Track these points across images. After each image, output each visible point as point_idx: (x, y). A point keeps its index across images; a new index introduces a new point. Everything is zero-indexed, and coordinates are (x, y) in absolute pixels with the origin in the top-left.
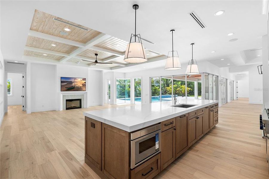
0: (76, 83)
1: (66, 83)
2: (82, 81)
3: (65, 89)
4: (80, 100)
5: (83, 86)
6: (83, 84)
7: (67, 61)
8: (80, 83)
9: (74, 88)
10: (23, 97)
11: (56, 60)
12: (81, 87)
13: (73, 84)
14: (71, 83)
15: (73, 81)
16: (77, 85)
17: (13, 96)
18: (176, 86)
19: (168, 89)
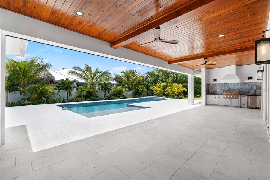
18: (165, 85)
19: (155, 88)
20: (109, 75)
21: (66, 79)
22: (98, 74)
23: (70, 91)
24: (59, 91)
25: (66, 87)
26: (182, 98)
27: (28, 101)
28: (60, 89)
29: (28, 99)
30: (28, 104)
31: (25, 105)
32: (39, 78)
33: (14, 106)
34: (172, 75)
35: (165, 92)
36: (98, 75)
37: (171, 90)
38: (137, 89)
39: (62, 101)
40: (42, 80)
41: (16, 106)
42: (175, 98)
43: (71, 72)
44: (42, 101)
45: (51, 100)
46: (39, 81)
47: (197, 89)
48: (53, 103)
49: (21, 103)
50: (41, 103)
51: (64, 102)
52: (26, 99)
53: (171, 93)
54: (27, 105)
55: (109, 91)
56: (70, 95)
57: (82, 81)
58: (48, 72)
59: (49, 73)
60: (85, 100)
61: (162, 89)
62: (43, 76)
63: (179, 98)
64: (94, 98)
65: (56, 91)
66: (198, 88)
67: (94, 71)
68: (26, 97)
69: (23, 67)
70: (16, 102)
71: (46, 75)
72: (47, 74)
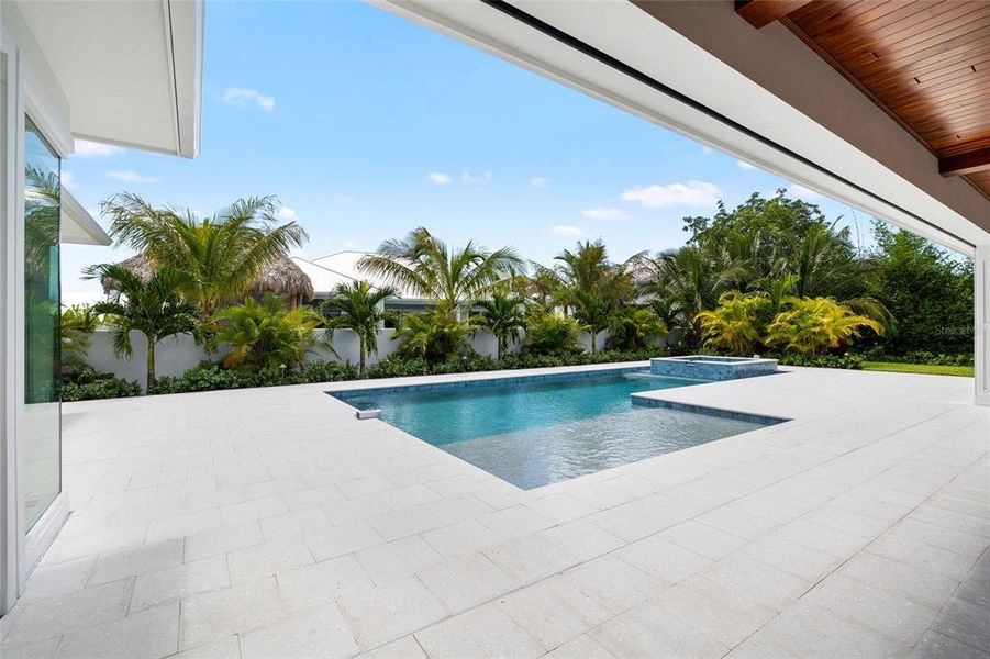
18: (762, 305)
19: (711, 319)
20: (513, 266)
21: (356, 284)
22: (471, 263)
23: (370, 335)
24: (330, 335)
25: (356, 318)
26: (856, 367)
27: (222, 373)
28: (333, 326)
29: (221, 366)
30: (219, 386)
31: (208, 389)
32: (258, 285)
33: (169, 393)
34: (782, 259)
35: (764, 334)
36: (470, 269)
37: (794, 327)
38: (627, 325)
39: (343, 374)
40: (269, 289)
41: (178, 391)
42: (819, 366)
43: (369, 262)
44: (270, 373)
45: (302, 369)
46: (259, 293)
47: (917, 321)
48: (311, 381)
49: (196, 382)
50: (268, 380)
51: (351, 377)
52: (214, 364)
53: (796, 342)
54: (216, 389)
55: (515, 334)
56: (369, 350)
57: (409, 293)
58: (289, 262)
59: (292, 262)
60: (431, 372)
61: (747, 324)
62: (271, 274)
63: (844, 367)
64: (462, 362)
65: (319, 333)
66: (922, 320)
67: (456, 253)
68: (215, 358)
69: (204, 242)
70: (180, 375)
71: (283, 274)
72: (284, 269)
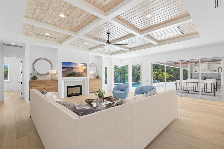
0: (77, 69)
1: (67, 69)
2: (82, 67)
3: (66, 75)
4: (81, 87)
5: (85, 72)
6: (84, 70)
7: (69, 44)
8: (81, 69)
9: (75, 74)
10: (21, 83)
11: (58, 42)
12: (82, 73)
13: (74, 70)
14: (72, 69)
15: (74, 67)
16: (78, 71)
17: (11, 81)
